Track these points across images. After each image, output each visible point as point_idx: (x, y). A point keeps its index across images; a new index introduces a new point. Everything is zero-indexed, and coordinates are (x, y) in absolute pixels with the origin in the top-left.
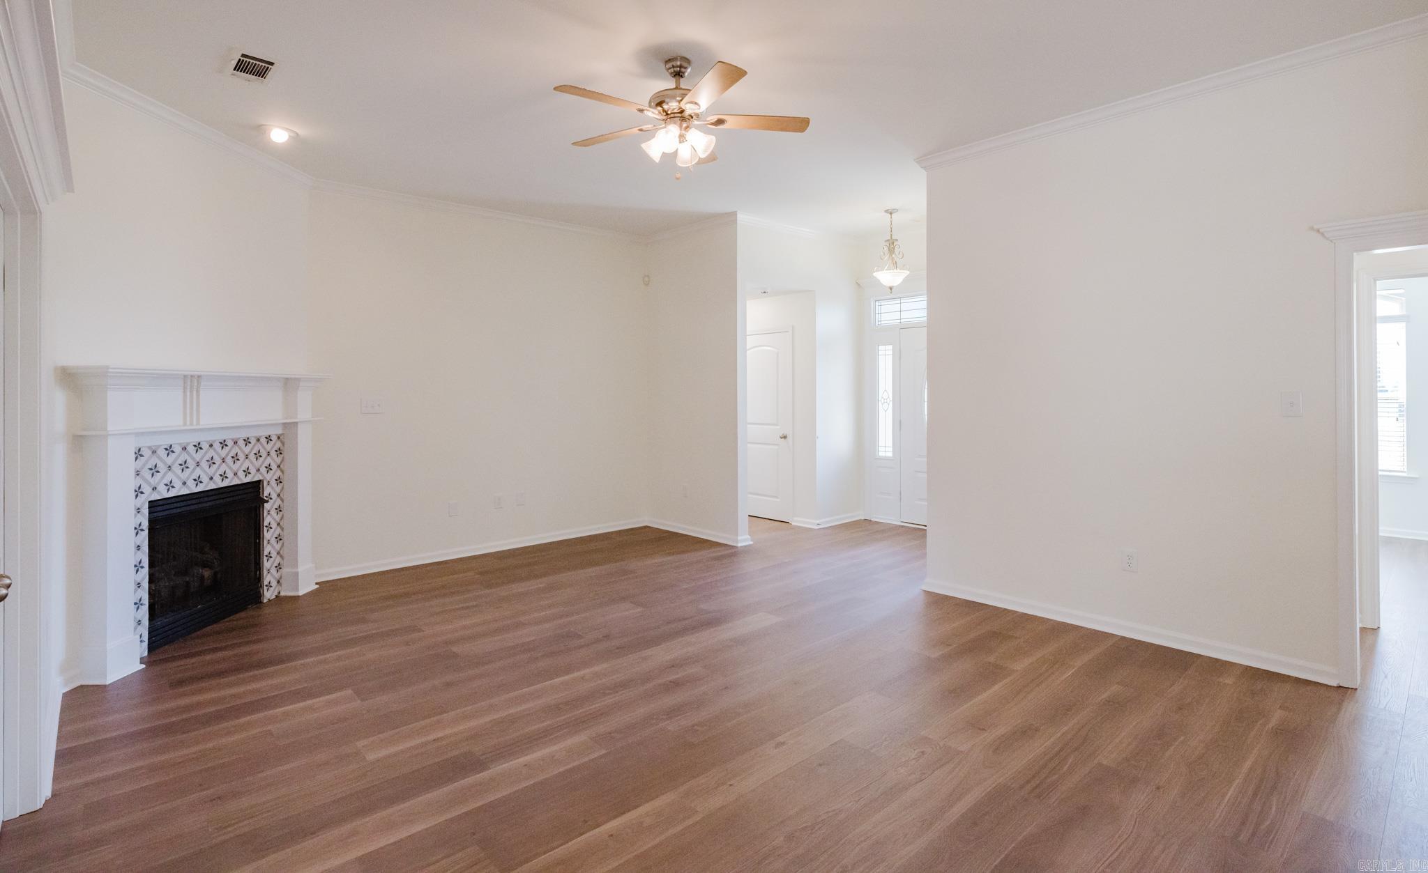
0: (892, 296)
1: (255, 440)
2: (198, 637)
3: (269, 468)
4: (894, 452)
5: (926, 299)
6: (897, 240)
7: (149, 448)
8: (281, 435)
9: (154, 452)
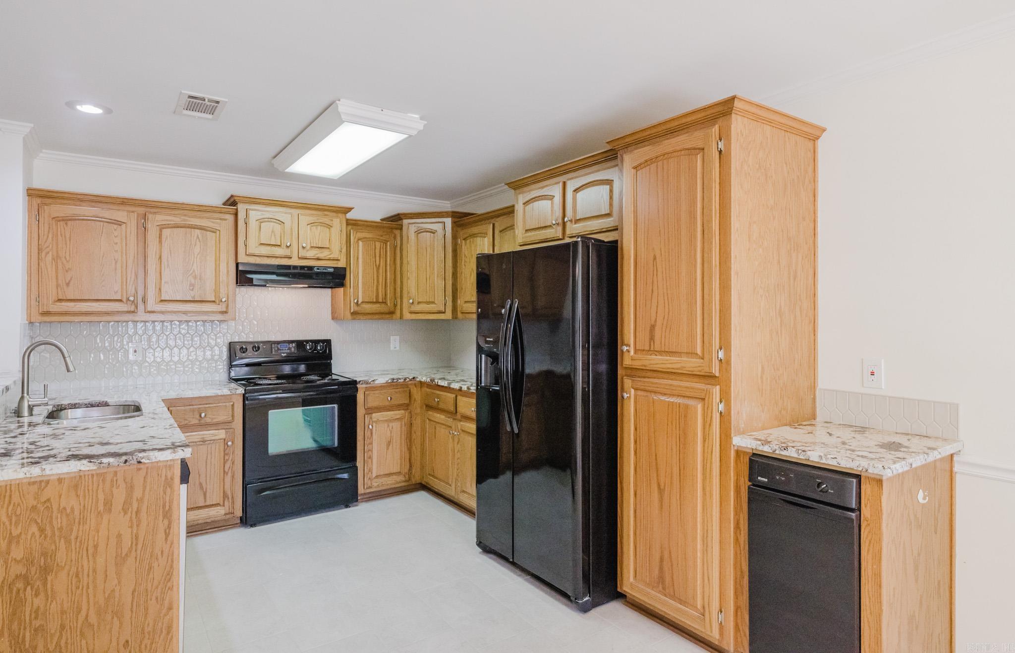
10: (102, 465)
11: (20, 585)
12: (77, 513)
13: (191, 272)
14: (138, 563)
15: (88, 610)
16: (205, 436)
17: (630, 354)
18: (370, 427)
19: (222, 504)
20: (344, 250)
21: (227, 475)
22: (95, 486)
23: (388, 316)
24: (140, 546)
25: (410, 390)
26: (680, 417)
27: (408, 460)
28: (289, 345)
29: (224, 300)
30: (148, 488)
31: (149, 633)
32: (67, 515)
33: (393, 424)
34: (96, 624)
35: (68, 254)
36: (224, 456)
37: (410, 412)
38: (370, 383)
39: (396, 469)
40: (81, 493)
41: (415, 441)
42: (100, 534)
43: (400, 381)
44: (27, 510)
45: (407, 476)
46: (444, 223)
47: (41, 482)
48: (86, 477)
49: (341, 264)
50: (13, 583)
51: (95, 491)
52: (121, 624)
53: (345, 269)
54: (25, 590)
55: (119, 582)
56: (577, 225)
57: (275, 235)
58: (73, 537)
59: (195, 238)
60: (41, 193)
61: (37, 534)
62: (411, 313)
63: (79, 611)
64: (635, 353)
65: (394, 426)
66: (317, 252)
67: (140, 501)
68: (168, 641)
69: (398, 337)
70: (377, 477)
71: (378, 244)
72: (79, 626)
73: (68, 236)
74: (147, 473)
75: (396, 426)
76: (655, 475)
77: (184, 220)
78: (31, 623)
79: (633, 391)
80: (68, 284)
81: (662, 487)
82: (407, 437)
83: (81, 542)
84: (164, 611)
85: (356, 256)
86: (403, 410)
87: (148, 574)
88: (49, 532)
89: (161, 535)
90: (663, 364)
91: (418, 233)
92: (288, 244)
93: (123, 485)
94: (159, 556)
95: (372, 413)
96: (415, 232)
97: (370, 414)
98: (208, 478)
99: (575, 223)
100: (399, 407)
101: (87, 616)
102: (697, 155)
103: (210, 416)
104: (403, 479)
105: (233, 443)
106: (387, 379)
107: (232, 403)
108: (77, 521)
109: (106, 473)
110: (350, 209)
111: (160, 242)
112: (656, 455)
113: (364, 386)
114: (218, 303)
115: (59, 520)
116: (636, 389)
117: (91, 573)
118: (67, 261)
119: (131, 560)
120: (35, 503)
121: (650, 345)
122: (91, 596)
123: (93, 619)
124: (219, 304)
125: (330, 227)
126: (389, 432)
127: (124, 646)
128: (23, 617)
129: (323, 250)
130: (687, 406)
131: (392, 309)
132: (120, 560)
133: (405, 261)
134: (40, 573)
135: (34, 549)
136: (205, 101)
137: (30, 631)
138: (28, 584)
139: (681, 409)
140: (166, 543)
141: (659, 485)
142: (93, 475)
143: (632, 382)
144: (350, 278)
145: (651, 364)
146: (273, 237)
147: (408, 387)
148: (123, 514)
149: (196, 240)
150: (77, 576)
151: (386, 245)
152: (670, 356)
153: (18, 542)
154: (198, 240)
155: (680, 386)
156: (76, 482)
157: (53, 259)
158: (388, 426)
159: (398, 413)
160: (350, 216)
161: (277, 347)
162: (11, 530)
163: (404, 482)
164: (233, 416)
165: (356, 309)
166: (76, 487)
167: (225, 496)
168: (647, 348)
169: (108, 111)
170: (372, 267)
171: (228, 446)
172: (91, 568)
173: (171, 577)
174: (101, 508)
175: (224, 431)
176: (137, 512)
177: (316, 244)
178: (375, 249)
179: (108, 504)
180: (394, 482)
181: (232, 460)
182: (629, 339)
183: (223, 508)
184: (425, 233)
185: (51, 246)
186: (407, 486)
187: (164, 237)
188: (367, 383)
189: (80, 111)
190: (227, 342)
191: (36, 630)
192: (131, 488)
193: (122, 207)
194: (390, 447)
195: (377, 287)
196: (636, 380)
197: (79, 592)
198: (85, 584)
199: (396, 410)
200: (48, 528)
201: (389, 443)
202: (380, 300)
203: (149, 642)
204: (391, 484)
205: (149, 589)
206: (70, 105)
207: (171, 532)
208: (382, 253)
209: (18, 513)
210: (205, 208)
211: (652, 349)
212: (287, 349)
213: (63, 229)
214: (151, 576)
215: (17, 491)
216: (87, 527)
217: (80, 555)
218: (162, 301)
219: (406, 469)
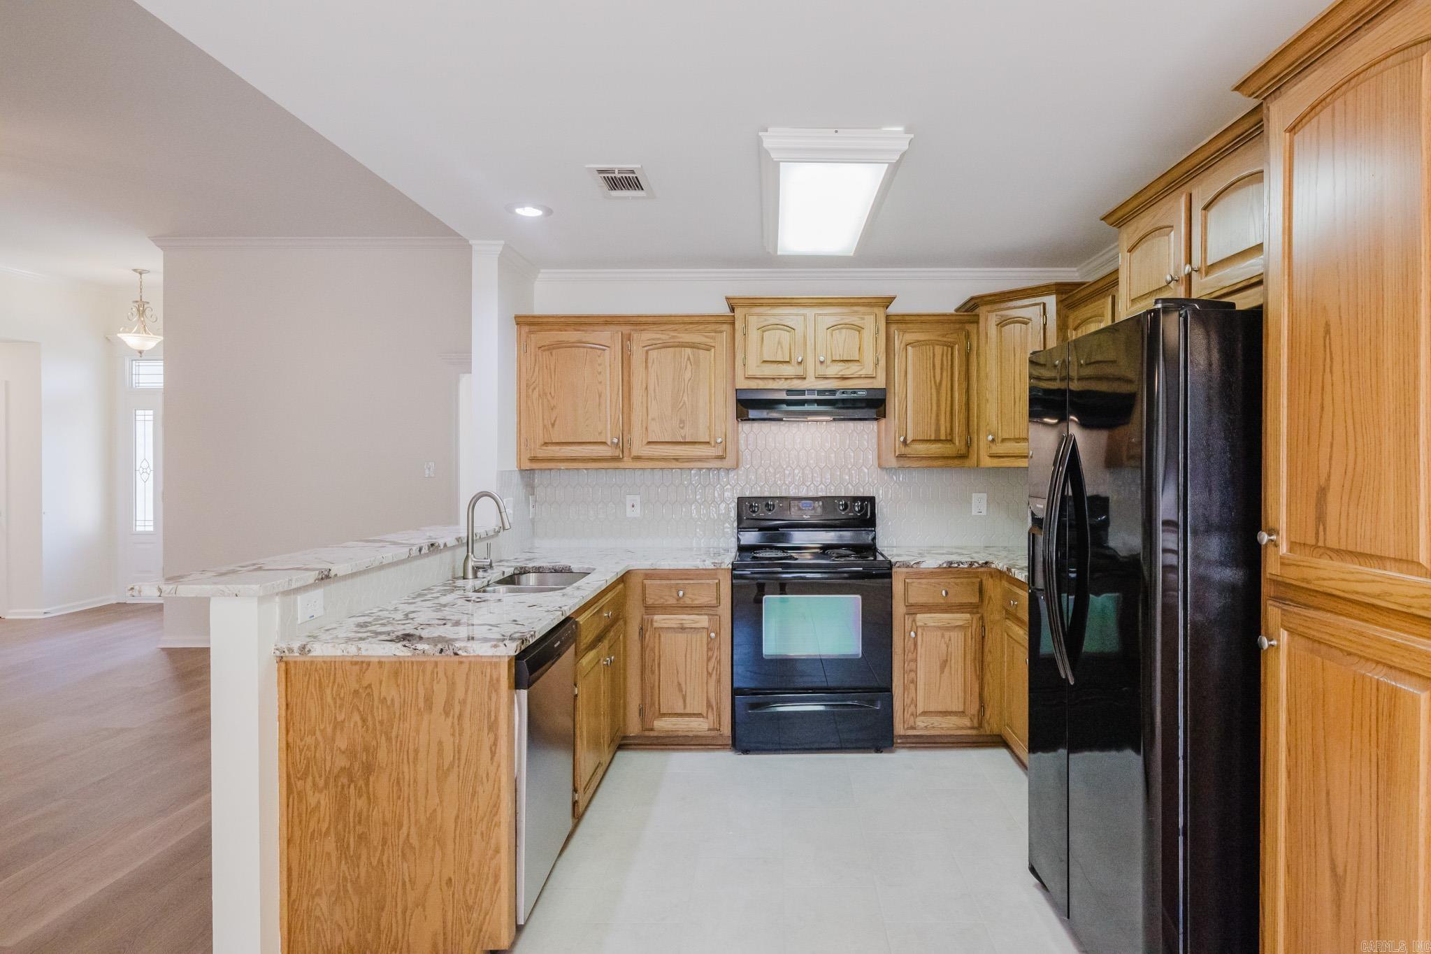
0: (141, 358)
4: (155, 525)
5: (162, 364)
6: (148, 303)
10: (417, 652)
11: (344, 780)
12: (397, 705)
13: (681, 404)
14: (460, 781)
15: (409, 828)
16: (684, 622)
17: (1278, 551)
18: (913, 634)
19: (705, 715)
20: (883, 362)
21: (711, 676)
22: (415, 677)
23: (956, 462)
24: (463, 761)
25: (981, 583)
26: (1380, 716)
27: (977, 694)
28: (814, 503)
29: (719, 440)
30: (471, 688)
31: (474, 875)
32: (388, 707)
33: (952, 634)
34: (417, 847)
35: (553, 389)
36: (708, 651)
37: (982, 618)
38: (912, 567)
39: (957, 706)
40: (400, 681)
41: (991, 666)
42: (420, 736)
43: (961, 566)
44: (350, 694)
45: (976, 721)
46: (1044, 304)
47: (362, 662)
48: (406, 664)
49: (880, 383)
50: (337, 777)
51: (415, 682)
52: (444, 854)
53: (884, 391)
54: (349, 787)
55: (441, 802)
56: (1209, 278)
57: (782, 347)
58: (394, 734)
59: (686, 359)
60: (528, 320)
61: (360, 723)
62: (992, 456)
63: (400, 827)
64: (1291, 550)
65: (952, 639)
66: (841, 368)
67: (463, 703)
68: (496, 893)
69: (985, 494)
70: (924, 713)
71: (938, 350)
72: (401, 843)
73: (552, 367)
74: (470, 670)
75: (957, 638)
76: (1326, 840)
77: (673, 337)
78: (354, 827)
79: (1284, 635)
80: (553, 425)
81: (1340, 870)
82: (975, 659)
83: (401, 741)
84: (490, 853)
85: (903, 370)
86: (969, 613)
87: (472, 801)
88: (370, 723)
89: (486, 753)
90: (1343, 580)
91: (1002, 327)
92: (800, 359)
93: (444, 680)
94: (485, 779)
95: (916, 614)
96: (997, 325)
97: (914, 614)
98: (688, 678)
99: (1207, 274)
100: (961, 608)
101: (408, 835)
102: (1423, 55)
103: (691, 596)
104: (969, 724)
105: (716, 634)
106: (940, 562)
107: (717, 581)
108: (397, 716)
109: (426, 662)
110: (891, 300)
111: (646, 367)
112: (1328, 793)
113: (905, 570)
114: (713, 444)
115: (380, 710)
116: (1291, 632)
117: (412, 782)
118: (553, 398)
119: (452, 778)
120: (357, 686)
121: (1317, 533)
122: (412, 810)
123: (414, 840)
124: (714, 447)
125: (859, 329)
126: (944, 646)
127: (447, 884)
128: (347, 818)
129: (850, 364)
130: (1394, 693)
131: (963, 451)
132: (442, 774)
133: (982, 374)
134: (362, 771)
135: (357, 741)
136: (614, 173)
137: (354, 837)
138: (352, 781)
139: (1381, 695)
140: (492, 764)
141: (1333, 868)
142: (412, 663)
143: (1282, 614)
144: (894, 405)
145: (1318, 579)
146: (779, 350)
147: (978, 577)
148: (443, 717)
149: (687, 363)
150: (398, 783)
151: (952, 349)
152: (1360, 565)
153: (342, 729)
154: (689, 362)
155: (1379, 639)
156: (396, 668)
157: (539, 395)
158: (943, 636)
159: (961, 618)
160: (894, 309)
161: (798, 506)
162: (335, 713)
163: (972, 728)
164: (718, 598)
165: (904, 450)
166: (396, 674)
167: (709, 705)
168: (1311, 541)
169: (548, 212)
170: (929, 387)
171: (711, 639)
172: (412, 777)
173: (498, 810)
174: (422, 705)
175: (706, 617)
176: (460, 716)
177: (840, 355)
178: (934, 358)
179: (429, 701)
180: (951, 726)
181: (717, 657)
182: (1277, 519)
183: (705, 720)
184: (1013, 325)
185: (537, 381)
186: (976, 736)
187: (650, 361)
188: (908, 567)
189: (519, 215)
190: (736, 496)
191: (360, 837)
192: (452, 686)
193: (606, 327)
194: (947, 670)
195: (938, 416)
196: (1291, 612)
197: (399, 802)
198: (406, 796)
199: (957, 612)
200: (369, 719)
201: (944, 664)
202: (943, 437)
203: (473, 887)
204: (948, 729)
205: (473, 820)
206: (510, 209)
207: (497, 751)
208: (945, 363)
209: (342, 695)
210: (697, 319)
211: (1321, 543)
212: (810, 508)
213: (548, 359)
214: (475, 802)
215: (341, 670)
216: (407, 725)
217: (401, 758)
218: (649, 443)
219: (974, 708)
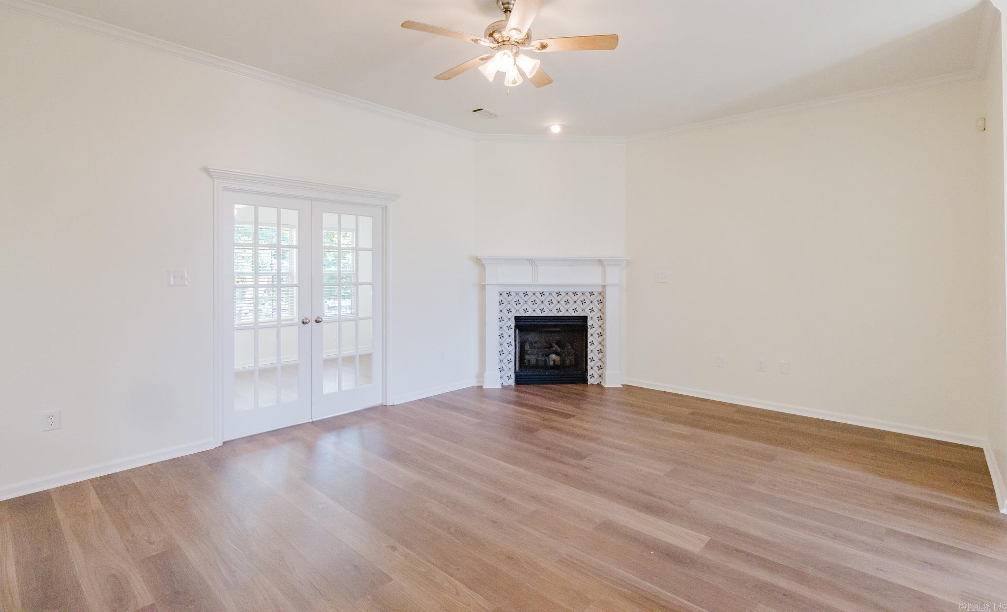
1: (581, 294)
2: (545, 388)
3: (592, 310)
7: (515, 292)
8: (602, 292)
9: (517, 294)
